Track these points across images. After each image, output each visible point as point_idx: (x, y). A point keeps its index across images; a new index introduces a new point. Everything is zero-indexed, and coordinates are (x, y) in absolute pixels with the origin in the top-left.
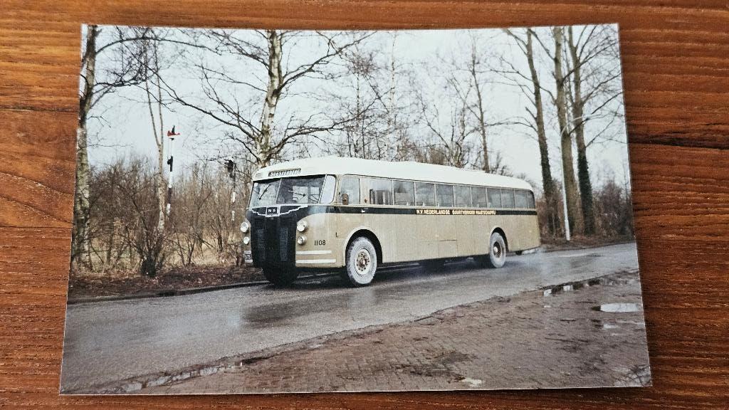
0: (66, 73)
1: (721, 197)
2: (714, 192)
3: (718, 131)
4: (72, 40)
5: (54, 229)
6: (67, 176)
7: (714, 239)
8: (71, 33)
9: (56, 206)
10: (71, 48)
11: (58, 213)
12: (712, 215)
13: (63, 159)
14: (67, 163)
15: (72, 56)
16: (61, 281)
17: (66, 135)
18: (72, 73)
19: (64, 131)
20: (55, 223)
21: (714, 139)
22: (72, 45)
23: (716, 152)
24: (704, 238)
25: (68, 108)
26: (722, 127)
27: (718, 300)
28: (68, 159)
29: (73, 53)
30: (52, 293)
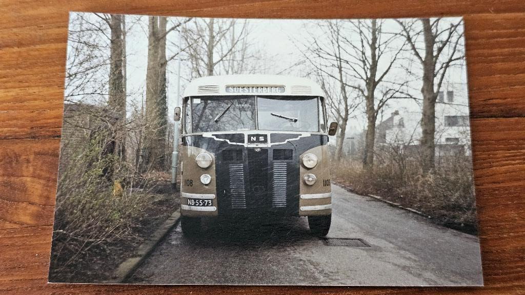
0: (5, 110)
1: (500, 153)
2: (494, 150)
3: (493, 105)
4: (6, 84)
5: (8, 230)
6: (13, 188)
7: (498, 185)
8: (5, 79)
9: (7, 212)
10: (6, 90)
11: (9, 217)
12: (494, 168)
13: (9, 175)
14: (12, 179)
15: (7, 96)
16: (17, 269)
17: (9, 157)
18: (9, 110)
19: (7, 154)
20: (8, 225)
21: (490, 111)
22: (7, 88)
23: (492, 120)
24: (490, 186)
25: (9, 136)
26: (495, 101)
27: (505, 231)
28: (13, 175)
29: (7, 93)
30: (11, 279)
